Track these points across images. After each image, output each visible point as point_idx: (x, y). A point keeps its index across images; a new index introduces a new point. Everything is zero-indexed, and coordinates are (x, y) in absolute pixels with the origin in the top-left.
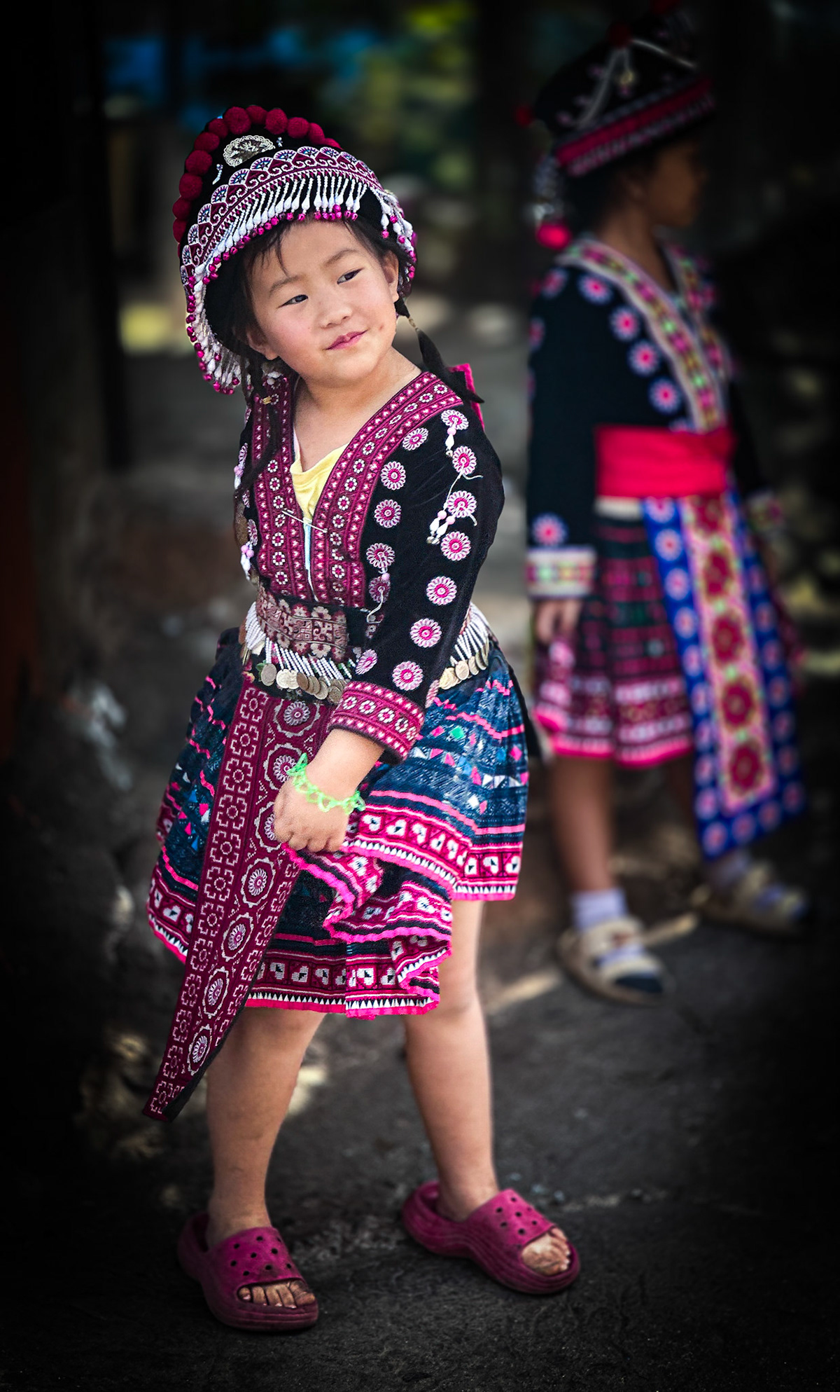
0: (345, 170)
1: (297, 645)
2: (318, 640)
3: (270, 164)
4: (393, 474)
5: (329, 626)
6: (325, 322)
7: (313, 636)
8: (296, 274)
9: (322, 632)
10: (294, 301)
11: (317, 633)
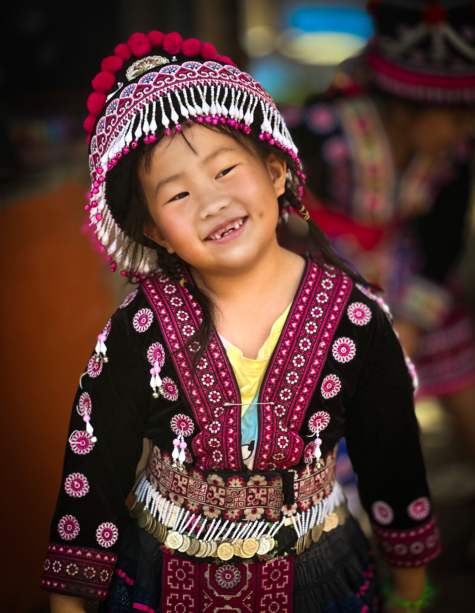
0: (245, 85)
1: (229, 513)
2: (251, 505)
3: (156, 78)
4: (343, 348)
5: (263, 491)
6: (204, 215)
7: (247, 502)
8: (177, 173)
9: (256, 497)
10: (178, 198)
11: (250, 499)
